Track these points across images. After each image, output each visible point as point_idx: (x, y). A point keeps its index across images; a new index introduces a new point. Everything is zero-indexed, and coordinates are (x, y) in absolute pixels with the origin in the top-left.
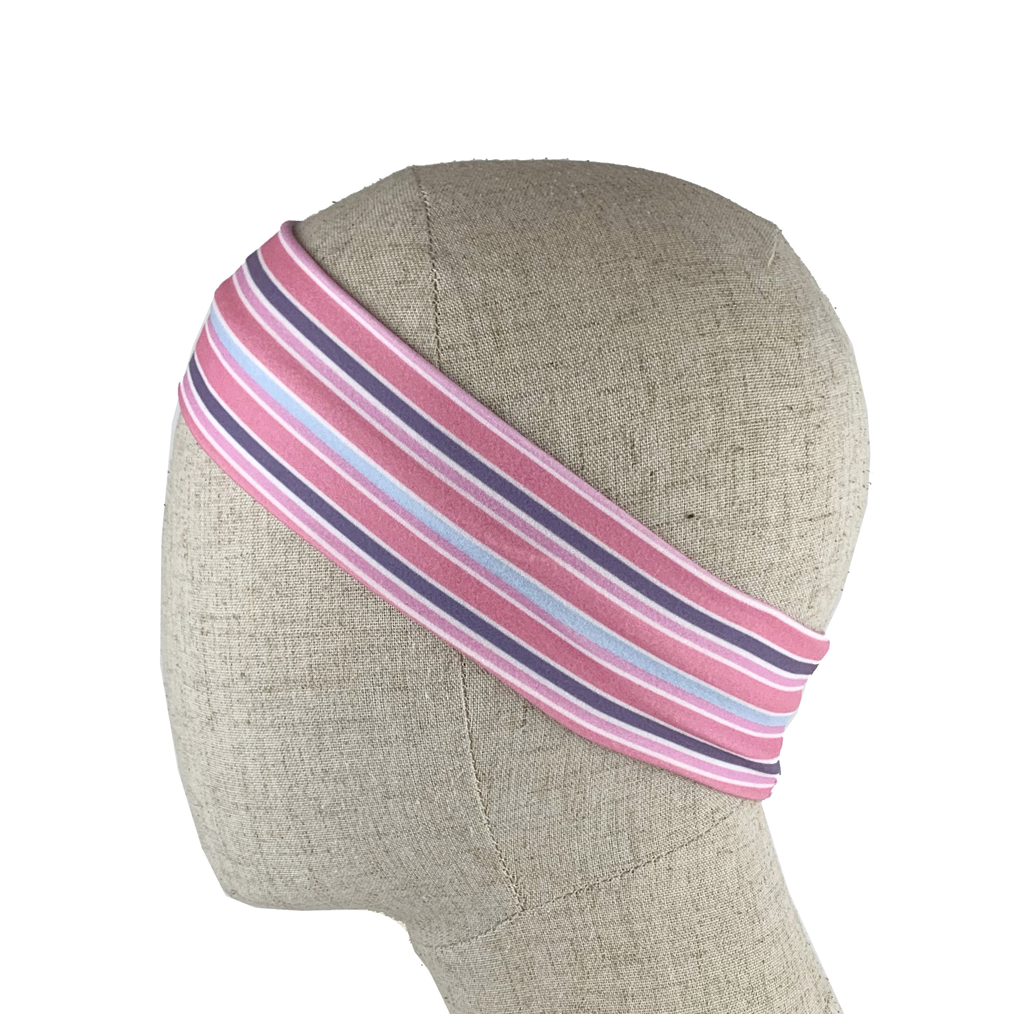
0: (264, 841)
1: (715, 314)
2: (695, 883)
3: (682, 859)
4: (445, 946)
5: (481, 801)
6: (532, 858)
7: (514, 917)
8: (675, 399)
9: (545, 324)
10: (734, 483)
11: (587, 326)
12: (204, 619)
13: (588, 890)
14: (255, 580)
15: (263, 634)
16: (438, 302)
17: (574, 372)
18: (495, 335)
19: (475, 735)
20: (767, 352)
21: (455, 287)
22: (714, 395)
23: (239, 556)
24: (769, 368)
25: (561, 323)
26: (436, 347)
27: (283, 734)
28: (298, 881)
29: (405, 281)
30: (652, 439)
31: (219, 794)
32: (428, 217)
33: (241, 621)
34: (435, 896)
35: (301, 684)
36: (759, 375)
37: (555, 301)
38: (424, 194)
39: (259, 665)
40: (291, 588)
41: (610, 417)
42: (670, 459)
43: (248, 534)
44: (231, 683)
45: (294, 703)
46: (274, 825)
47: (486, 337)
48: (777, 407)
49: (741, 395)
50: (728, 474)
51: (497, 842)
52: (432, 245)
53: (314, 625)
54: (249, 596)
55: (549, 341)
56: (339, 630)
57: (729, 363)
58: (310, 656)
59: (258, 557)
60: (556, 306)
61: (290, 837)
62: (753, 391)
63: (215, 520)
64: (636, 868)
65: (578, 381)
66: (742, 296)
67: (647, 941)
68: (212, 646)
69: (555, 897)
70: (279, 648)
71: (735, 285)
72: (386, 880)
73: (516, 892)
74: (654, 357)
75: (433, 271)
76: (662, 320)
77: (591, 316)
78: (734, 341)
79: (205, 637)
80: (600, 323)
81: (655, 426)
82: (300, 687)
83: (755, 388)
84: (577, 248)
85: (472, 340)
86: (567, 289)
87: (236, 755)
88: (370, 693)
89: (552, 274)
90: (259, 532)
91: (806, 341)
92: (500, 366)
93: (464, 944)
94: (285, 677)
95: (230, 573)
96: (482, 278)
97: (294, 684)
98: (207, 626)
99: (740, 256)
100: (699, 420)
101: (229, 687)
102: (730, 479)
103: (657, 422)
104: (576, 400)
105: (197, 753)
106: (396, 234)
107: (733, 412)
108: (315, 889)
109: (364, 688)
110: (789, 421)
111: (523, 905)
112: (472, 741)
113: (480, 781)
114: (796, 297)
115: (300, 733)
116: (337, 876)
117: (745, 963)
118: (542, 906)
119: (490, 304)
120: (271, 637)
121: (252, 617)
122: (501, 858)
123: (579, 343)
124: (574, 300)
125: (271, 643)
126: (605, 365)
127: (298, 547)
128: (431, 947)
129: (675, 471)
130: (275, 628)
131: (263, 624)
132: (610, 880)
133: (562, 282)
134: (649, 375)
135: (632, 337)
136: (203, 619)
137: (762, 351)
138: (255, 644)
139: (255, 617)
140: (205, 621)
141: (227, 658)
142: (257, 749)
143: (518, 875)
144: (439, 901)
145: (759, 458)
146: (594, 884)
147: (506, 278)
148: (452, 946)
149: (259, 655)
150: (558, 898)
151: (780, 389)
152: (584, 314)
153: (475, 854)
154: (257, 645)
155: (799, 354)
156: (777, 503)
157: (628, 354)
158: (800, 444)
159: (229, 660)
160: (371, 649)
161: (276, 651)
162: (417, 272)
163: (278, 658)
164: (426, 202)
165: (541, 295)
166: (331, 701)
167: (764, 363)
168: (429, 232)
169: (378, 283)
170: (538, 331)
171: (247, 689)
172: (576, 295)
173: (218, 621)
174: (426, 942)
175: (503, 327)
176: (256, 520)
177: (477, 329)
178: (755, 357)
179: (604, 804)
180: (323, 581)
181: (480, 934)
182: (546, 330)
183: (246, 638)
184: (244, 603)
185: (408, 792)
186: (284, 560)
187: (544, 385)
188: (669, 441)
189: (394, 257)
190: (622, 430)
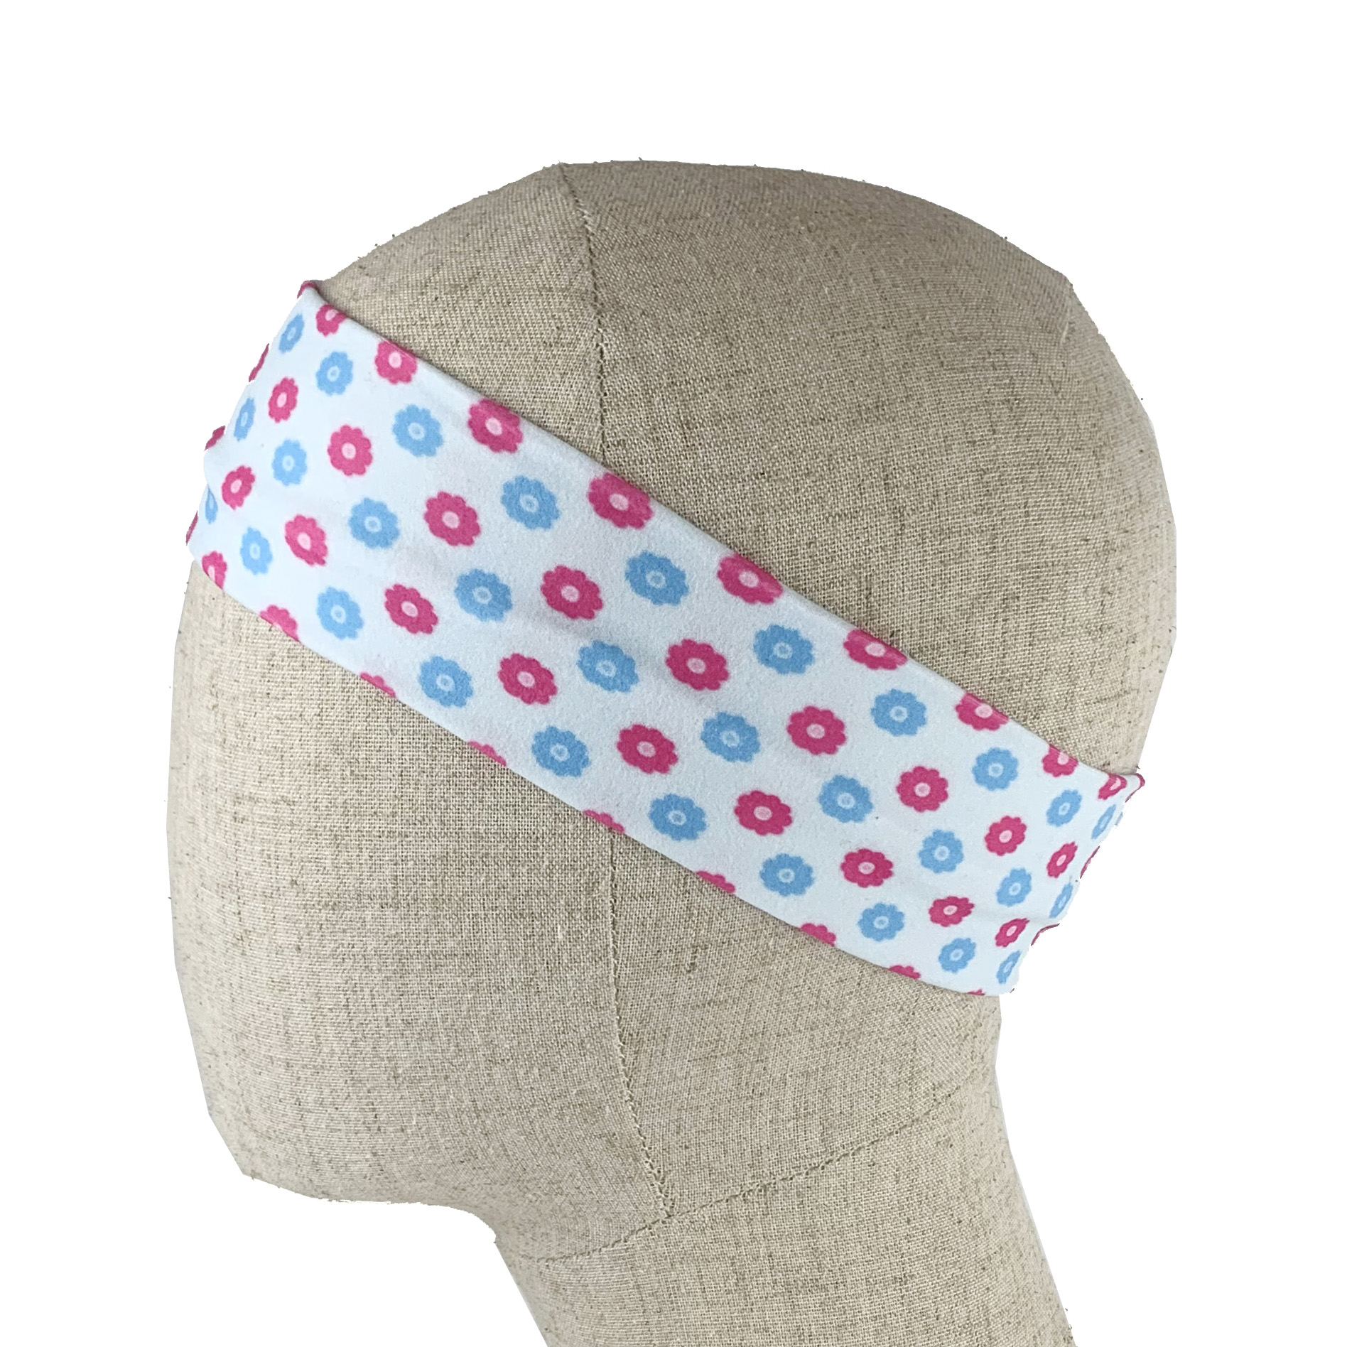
0: (309, 1111)
1: (990, 414)
2: (905, 1184)
3: (891, 1151)
4: (553, 1260)
5: (624, 1070)
6: (686, 1147)
7: (656, 1226)
8: (931, 532)
9: (755, 416)
10: (1004, 650)
11: (814, 422)
12: (240, 800)
13: (760, 1191)
14: (320, 753)
15: (328, 829)
16: (605, 377)
17: (793, 488)
18: (683, 428)
19: (623, 982)
20: (1057, 469)
21: (629, 356)
22: (984, 529)
23: (297, 717)
24: (1059, 491)
25: (777, 416)
26: (601, 442)
27: (349, 968)
28: (354, 1168)
29: (557, 342)
30: (895, 586)
31: (245, 1043)
32: (590, 249)
33: (296, 808)
34: (546, 1194)
35: (379, 901)
36: (1046, 501)
37: (769, 384)
38: (583, 214)
39: (318, 870)
40: (373, 767)
41: (840, 553)
42: (919, 616)
43: (312, 687)
44: (275, 892)
45: (368, 927)
46: (327, 1091)
47: (671, 431)
48: (1066, 547)
49: (1020, 529)
50: (996, 638)
51: (641, 1126)
52: (599, 295)
53: (404, 821)
54: (309, 773)
55: (760, 442)
56: (440, 830)
57: (1006, 484)
58: (395, 865)
59: (326, 720)
60: (771, 392)
61: (349, 1109)
62: (1036, 524)
63: (263, 662)
64: (827, 1163)
65: (798, 500)
66: (1027, 387)
67: (835, 1261)
68: (249, 839)
69: (714, 1200)
70: (350, 850)
71: (1017, 372)
72: (480, 1171)
73: (661, 1192)
74: (904, 471)
75: (597, 330)
76: (917, 419)
77: (820, 408)
78: (1014, 453)
79: (240, 824)
80: (832, 419)
81: (901, 568)
82: (378, 906)
83: (1038, 520)
84: (802, 309)
85: (652, 434)
86: (788, 368)
87: (276, 992)
88: (479, 920)
89: (766, 345)
90: (330, 685)
91: (1106, 452)
92: (690, 473)
93: (580, 1257)
94: (356, 890)
95: (282, 739)
96: (668, 345)
97: (369, 901)
98: (243, 810)
99: (1025, 328)
100: (962, 562)
101: (271, 897)
102: (998, 645)
103: (905, 562)
104: (794, 527)
105: (215, 982)
106: (545, 272)
107: (1008, 552)
108: (377, 1179)
109: (470, 912)
110: (1081, 567)
111: (668, 1209)
112: (618, 990)
113: (624, 1043)
114: (1096, 389)
115: (374, 968)
116: (411, 1164)
117: (965, 1292)
118: (695, 1211)
119: (678, 384)
120: (338, 833)
121: (312, 804)
122: (644, 1146)
123: (802, 446)
124: (796, 385)
125: (338, 842)
126: (836, 480)
127: (386, 711)
128: (530, 1258)
129: (925, 633)
130: (346, 821)
131: (328, 815)
132: (791, 1179)
133: (781, 357)
134: (897, 497)
135: (875, 442)
136: (237, 800)
137: (1050, 467)
138: (316, 841)
139: (317, 804)
140: (240, 803)
141: (272, 857)
142: (308, 985)
143: (666, 1170)
144: (551, 1200)
145: (1039, 617)
146: (769, 1184)
147: (702, 348)
148: (563, 1260)
149: (319, 856)
150: (718, 1201)
151: (1073, 521)
152: (810, 406)
153: (609, 1141)
154: (317, 843)
155: (1099, 472)
156: (1058, 679)
157: (869, 465)
158: (1094, 598)
159: (274, 861)
160: (484, 859)
161: (346, 854)
162: (575, 332)
163: (348, 864)
164: (586, 226)
165: (751, 375)
166: (422, 927)
167: (1053, 484)
168: (593, 273)
169: (517, 343)
170: (745, 427)
171: (299, 902)
172: (800, 378)
173: (260, 804)
174: (524, 1251)
175: (696, 418)
176: (325, 668)
177: (659, 419)
178: (1042, 476)
179: (791, 1076)
180: (420, 762)
181: (606, 1246)
182: (757, 425)
183: (301, 832)
184: (301, 783)
185: (522, 1056)
186: (364, 728)
187: (750, 504)
188: (919, 590)
189: (541, 307)
190: (856, 571)
